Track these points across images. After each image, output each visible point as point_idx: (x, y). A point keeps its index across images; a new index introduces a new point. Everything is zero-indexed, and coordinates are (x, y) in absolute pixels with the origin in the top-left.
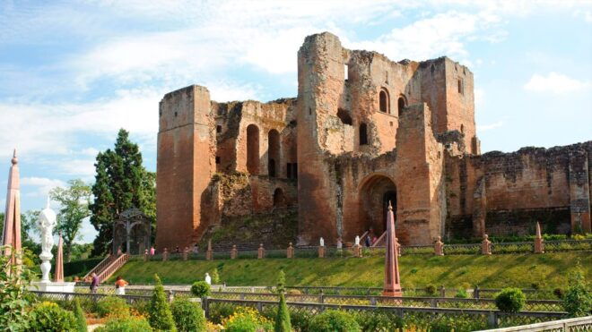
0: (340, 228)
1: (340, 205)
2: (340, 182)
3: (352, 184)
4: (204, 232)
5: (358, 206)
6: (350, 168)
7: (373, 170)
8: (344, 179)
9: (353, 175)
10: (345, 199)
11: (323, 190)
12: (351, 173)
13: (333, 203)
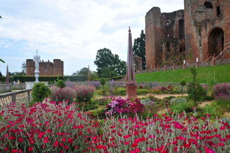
0: (201, 56)
1: (200, 45)
2: (200, 34)
3: (205, 34)
4: (160, 62)
5: (207, 44)
6: (204, 27)
7: (213, 25)
8: (202, 33)
9: (205, 30)
10: (202, 42)
11: (194, 39)
12: (204, 29)
13: (198, 44)
